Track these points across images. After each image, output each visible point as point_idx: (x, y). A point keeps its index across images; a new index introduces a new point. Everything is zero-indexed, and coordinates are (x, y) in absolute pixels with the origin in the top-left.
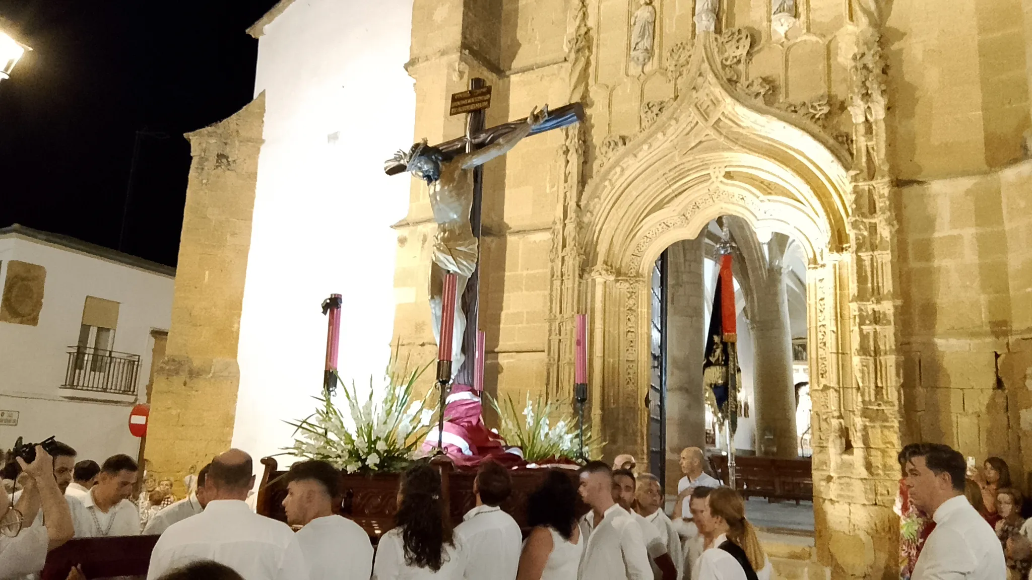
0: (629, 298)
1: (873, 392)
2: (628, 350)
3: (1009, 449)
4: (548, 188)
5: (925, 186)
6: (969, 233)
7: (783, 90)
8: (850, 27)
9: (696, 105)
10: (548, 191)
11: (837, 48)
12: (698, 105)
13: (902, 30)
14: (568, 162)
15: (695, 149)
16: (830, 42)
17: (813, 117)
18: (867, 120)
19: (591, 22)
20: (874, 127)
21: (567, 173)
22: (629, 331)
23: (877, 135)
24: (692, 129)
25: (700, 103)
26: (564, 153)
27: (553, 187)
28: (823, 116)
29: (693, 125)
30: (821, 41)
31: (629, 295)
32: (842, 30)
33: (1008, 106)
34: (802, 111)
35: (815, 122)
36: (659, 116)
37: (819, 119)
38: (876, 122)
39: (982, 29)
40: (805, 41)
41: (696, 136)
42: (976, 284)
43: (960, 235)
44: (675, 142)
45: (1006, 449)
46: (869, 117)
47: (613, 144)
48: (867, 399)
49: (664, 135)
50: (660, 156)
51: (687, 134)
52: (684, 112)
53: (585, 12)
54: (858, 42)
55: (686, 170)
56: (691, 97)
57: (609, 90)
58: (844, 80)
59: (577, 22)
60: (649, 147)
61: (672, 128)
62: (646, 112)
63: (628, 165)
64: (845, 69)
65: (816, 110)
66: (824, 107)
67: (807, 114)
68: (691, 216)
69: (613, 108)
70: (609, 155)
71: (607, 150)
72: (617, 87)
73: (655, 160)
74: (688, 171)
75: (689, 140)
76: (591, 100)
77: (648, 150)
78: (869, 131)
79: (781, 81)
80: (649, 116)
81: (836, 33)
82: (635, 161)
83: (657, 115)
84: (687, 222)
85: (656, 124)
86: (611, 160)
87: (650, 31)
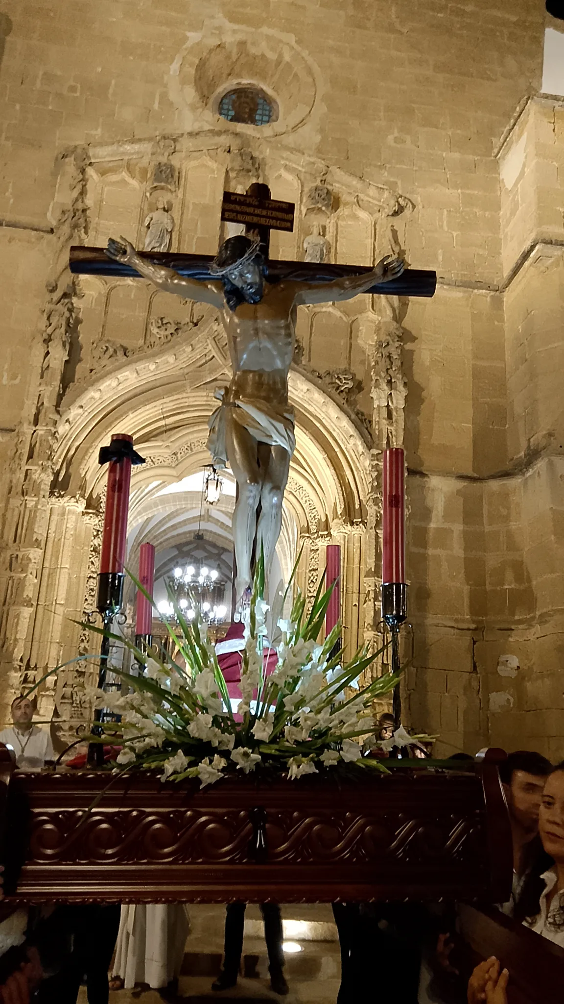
0: (95, 537)
1: (380, 668)
2: (86, 600)
3: (480, 728)
4: (5, 377)
5: (426, 479)
6: (458, 528)
7: (306, 352)
8: (371, 315)
9: (214, 338)
10: (5, 382)
11: (358, 330)
12: (216, 339)
13: (414, 333)
14: (48, 353)
15: (208, 385)
16: (353, 322)
17: (337, 389)
18: (388, 406)
19: (89, 201)
20: (394, 413)
21: (45, 366)
22: (90, 577)
23: (396, 421)
24: (206, 362)
25: (219, 337)
26: (45, 341)
27: (14, 377)
28: (347, 390)
29: (208, 358)
30: (344, 318)
31: (95, 533)
32: (364, 315)
33: (491, 427)
34: (328, 380)
35: (339, 393)
36: (174, 337)
37: (342, 391)
38: (396, 408)
39: (476, 357)
40: (329, 312)
41: (211, 372)
42: (462, 575)
43: (450, 529)
44: (186, 371)
45: (478, 728)
46: (390, 404)
47: (111, 350)
48: (375, 676)
49: (176, 359)
50: (166, 381)
51: (200, 366)
52: (201, 342)
53: (84, 186)
54: (378, 330)
55: (187, 404)
56: (211, 327)
57: (108, 287)
58: (363, 362)
59: (75, 193)
60: (156, 367)
61: (185, 355)
62: (159, 327)
63: (125, 380)
64: (364, 352)
65: (341, 382)
66: (349, 382)
67: (332, 383)
68: (181, 457)
69: (110, 308)
70: (104, 362)
71: (102, 355)
72: (118, 288)
73: (158, 383)
74: (188, 406)
75: (202, 373)
76: (81, 290)
77: (154, 371)
78: (390, 416)
79: (304, 344)
80: (163, 333)
81: (359, 316)
82: (136, 378)
83: (171, 334)
84: (177, 462)
85: (170, 344)
86: (107, 369)
87: (167, 240)
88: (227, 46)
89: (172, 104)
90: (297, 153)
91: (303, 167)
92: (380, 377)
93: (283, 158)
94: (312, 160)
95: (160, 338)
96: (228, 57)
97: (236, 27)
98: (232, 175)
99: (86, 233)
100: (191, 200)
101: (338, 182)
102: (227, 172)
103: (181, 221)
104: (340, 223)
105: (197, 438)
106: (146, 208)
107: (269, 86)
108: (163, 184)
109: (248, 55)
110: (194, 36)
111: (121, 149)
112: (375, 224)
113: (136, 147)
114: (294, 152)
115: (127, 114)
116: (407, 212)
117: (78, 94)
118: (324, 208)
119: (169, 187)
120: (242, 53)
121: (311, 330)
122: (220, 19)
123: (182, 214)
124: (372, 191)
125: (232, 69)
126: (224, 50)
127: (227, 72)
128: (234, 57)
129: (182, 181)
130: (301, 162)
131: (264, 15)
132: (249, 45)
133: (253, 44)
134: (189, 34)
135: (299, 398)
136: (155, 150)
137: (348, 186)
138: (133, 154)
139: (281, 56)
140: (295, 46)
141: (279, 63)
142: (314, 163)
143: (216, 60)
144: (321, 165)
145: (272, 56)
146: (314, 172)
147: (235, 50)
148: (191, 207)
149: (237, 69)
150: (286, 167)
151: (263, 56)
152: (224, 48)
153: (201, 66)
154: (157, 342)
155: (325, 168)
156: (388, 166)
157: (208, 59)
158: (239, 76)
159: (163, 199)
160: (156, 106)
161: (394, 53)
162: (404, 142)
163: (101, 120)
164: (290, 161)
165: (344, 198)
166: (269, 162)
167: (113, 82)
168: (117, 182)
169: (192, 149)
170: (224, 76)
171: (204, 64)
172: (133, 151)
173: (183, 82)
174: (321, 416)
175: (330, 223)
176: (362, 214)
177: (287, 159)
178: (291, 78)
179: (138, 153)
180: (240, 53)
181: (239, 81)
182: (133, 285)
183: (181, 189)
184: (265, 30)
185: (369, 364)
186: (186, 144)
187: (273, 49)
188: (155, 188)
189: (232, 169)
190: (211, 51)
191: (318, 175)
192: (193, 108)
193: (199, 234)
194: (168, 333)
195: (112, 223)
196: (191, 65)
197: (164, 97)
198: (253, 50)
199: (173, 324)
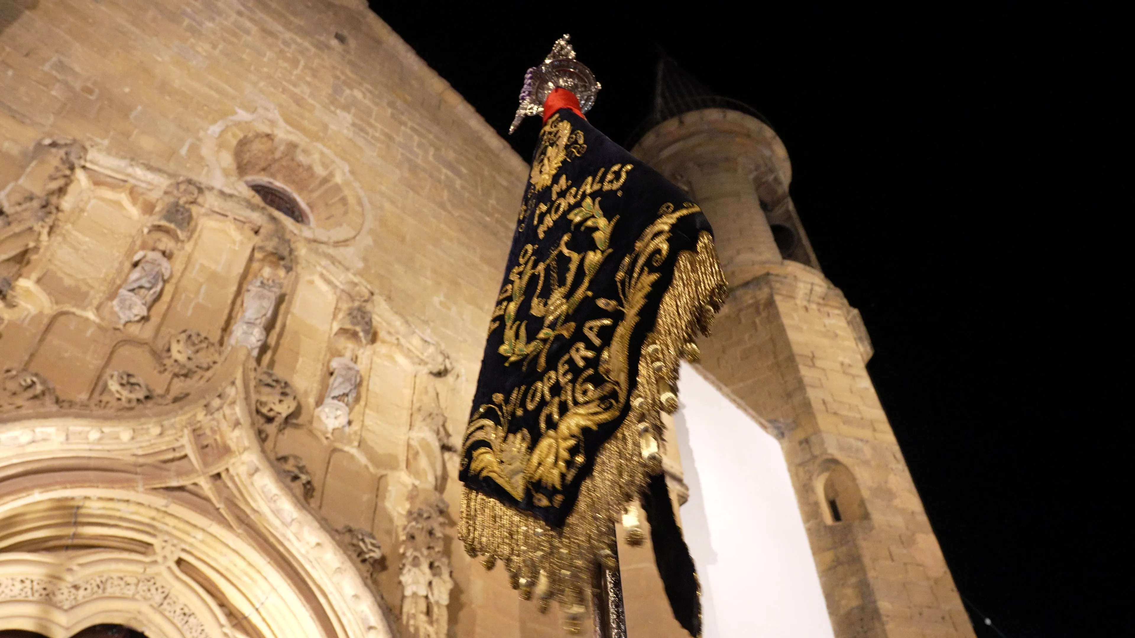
8: (405, 475)
9: (195, 430)
11: (387, 490)
12: (199, 433)
16: (381, 477)
17: (361, 554)
18: (427, 597)
20: (435, 609)
23: (437, 621)
24: (172, 460)
28: (372, 561)
29: (177, 455)
30: (370, 467)
32: (396, 472)
34: (347, 538)
35: (363, 561)
36: (142, 405)
38: (437, 603)
40: (353, 455)
41: (179, 474)
44: (141, 460)
46: (430, 595)
49: (133, 438)
50: (106, 464)
51: (165, 462)
52: (175, 428)
53: (67, 185)
54: (412, 497)
55: (118, 514)
56: (195, 415)
57: (57, 308)
58: (389, 532)
59: (54, 185)
60: (100, 439)
61: (147, 437)
62: (122, 385)
63: (44, 440)
64: (391, 520)
65: (366, 547)
66: (376, 550)
67: (354, 545)
68: (84, 597)
69: (49, 337)
70: (19, 401)
71: (19, 390)
72: (71, 316)
73: (92, 463)
74: (121, 519)
75: (165, 473)
76: (14, 297)
77: (93, 443)
78: (428, 612)
79: (316, 483)
80: (125, 394)
81: (389, 472)
82: (62, 443)
83: (138, 400)
84: (74, 603)
85: (131, 413)
86: (23, 411)
87: (158, 288)
88: (276, 140)
89: (202, 158)
90: (340, 266)
91: (341, 283)
92: (422, 554)
93: (320, 265)
94: (356, 280)
95: (119, 399)
96: (272, 151)
97: (289, 128)
98: (258, 255)
99: (49, 233)
100: (201, 259)
101: (379, 316)
102: (253, 250)
103: (182, 276)
104: (376, 360)
105: (121, 571)
106: (138, 243)
107: (304, 199)
108: (172, 226)
109: (293, 160)
110: (243, 115)
111: (130, 170)
112: (415, 376)
113: (150, 176)
114: (337, 264)
115: (147, 143)
116: (450, 378)
117: (92, 98)
118: (361, 334)
119: (179, 232)
120: (287, 155)
121: (327, 468)
122: (275, 114)
123: (185, 269)
124: (416, 342)
125: (270, 165)
126: (270, 142)
127: (263, 164)
128: (278, 155)
129: (195, 235)
130: (340, 278)
131: (321, 134)
132: (298, 151)
133: (304, 151)
134: (237, 109)
135: (300, 553)
136: (170, 190)
137: (389, 324)
138: (142, 181)
139: (331, 175)
140: (348, 174)
141: (325, 181)
142: (356, 284)
143: (257, 147)
144: (364, 290)
145: (320, 171)
146: (353, 293)
147: (282, 148)
148: (197, 267)
149: (275, 167)
150: (322, 275)
151: (309, 168)
152: (272, 140)
153: (243, 143)
154: (114, 403)
155: (367, 294)
156: (432, 324)
157: (252, 141)
158: (273, 176)
159: (166, 243)
160: (184, 151)
161: (443, 226)
162: (449, 309)
163: (112, 133)
164: (328, 271)
165: (382, 334)
166: (303, 262)
167: (140, 108)
168: (111, 201)
169: (217, 209)
170: (258, 168)
171: (246, 144)
172: (143, 178)
173: (221, 146)
174: (329, 588)
175: (365, 353)
176: (402, 360)
177: (324, 268)
178: (336, 199)
179: (149, 183)
180: (286, 154)
181: (271, 180)
182: (94, 322)
183: (192, 243)
184: (320, 146)
185: (397, 537)
186: (211, 201)
187: (325, 166)
188: (158, 228)
189: (261, 248)
190: (258, 136)
191: (358, 298)
192: (226, 173)
193: (201, 299)
194: (133, 396)
195: (87, 239)
196: (234, 135)
197: (194, 149)
198: (301, 158)
199: (144, 389)
